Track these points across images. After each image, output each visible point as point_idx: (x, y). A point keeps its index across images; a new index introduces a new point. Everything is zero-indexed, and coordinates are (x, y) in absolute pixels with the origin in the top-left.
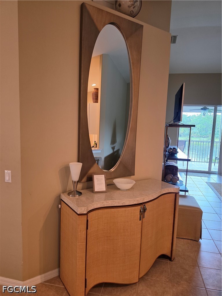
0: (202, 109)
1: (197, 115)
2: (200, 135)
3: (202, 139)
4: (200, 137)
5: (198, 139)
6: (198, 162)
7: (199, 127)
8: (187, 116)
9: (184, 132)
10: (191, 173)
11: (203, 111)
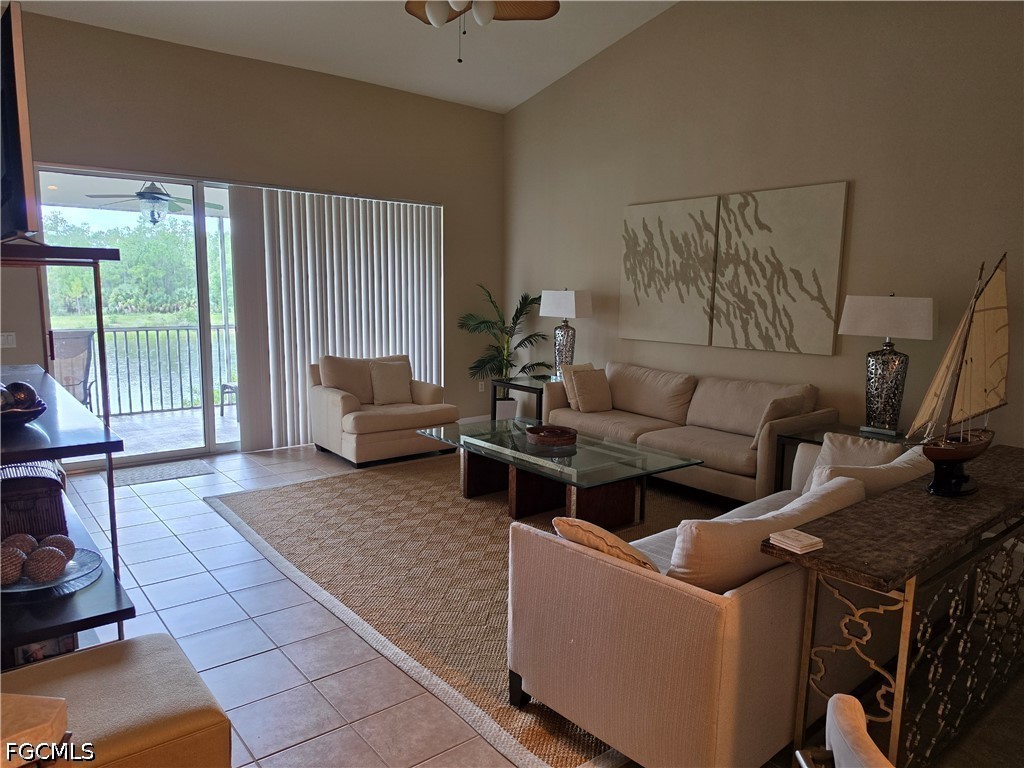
0: (141, 195)
1: (125, 232)
2: (147, 304)
3: (158, 318)
4: (151, 310)
5: (143, 320)
6: (158, 411)
7: (140, 273)
8: (88, 231)
9: (85, 294)
10: (136, 472)
11: (146, 206)
